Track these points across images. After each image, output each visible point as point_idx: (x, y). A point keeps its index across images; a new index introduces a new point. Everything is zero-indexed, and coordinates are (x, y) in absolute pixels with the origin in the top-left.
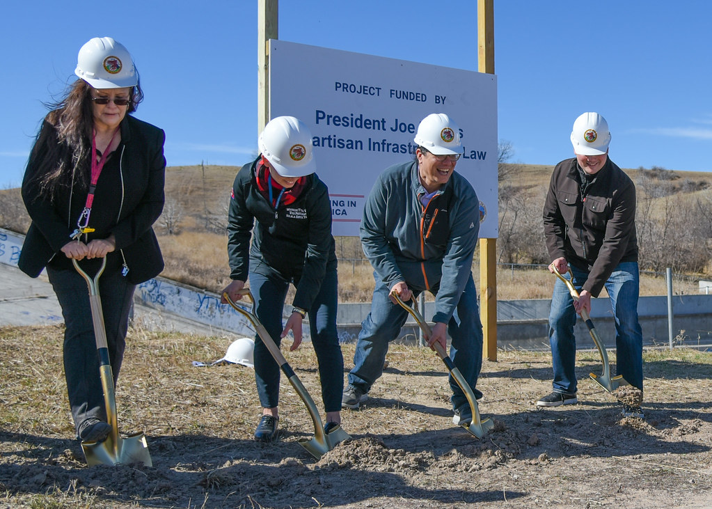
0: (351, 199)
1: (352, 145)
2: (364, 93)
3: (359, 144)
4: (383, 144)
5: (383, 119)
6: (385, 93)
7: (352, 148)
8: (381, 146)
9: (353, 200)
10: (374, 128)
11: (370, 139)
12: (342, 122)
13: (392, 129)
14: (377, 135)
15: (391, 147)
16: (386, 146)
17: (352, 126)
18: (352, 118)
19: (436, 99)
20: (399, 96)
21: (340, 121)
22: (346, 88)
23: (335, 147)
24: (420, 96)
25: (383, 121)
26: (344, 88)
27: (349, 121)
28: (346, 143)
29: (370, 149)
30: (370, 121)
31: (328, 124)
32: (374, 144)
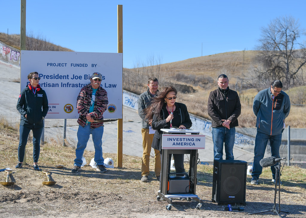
0: (53, 105)
1: (54, 85)
2: (59, 66)
3: (57, 85)
4: (68, 84)
5: (68, 75)
6: (69, 65)
7: (54, 86)
8: (67, 85)
9: (54, 105)
10: (64, 79)
11: (62, 83)
12: (50, 77)
13: (71, 78)
14: (65, 81)
15: (71, 85)
16: (69, 85)
17: (54, 78)
18: (54, 76)
19: (92, 65)
20: (75, 66)
21: (49, 77)
22: (52, 65)
23: (47, 86)
24: (85, 65)
25: (68, 76)
26: (51, 65)
27: (53, 77)
28: (51, 85)
29: (62, 87)
30: (62, 76)
31: (44, 78)
32: (64, 84)
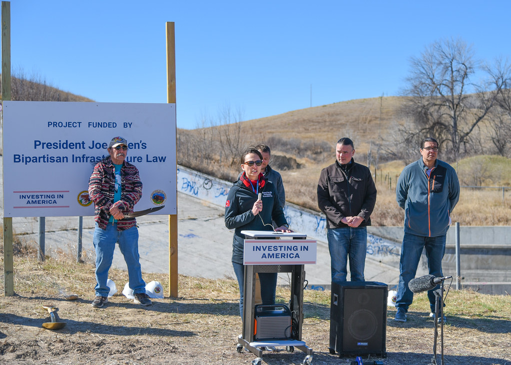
0: (59, 194)
1: (59, 160)
2: (69, 127)
3: (65, 159)
4: (83, 157)
5: (83, 142)
6: (85, 125)
7: (60, 162)
8: (82, 159)
9: (61, 194)
10: (76, 148)
11: (73, 155)
12: (53, 146)
13: (90, 147)
14: (79, 152)
15: (89, 159)
16: (85, 159)
17: (60, 148)
18: (60, 144)
19: (124, 125)
20: (95, 126)
21: (51, 145)
22: (56, 125)
23: (48, 162)
24: (112, 124)
25: (83, 143)
26: (54, 125)
27: (58, 145)
28: (55, 159)
29: (73, 161)
30: (73, 144)
31: (43, 148)
32: (76, 158)
